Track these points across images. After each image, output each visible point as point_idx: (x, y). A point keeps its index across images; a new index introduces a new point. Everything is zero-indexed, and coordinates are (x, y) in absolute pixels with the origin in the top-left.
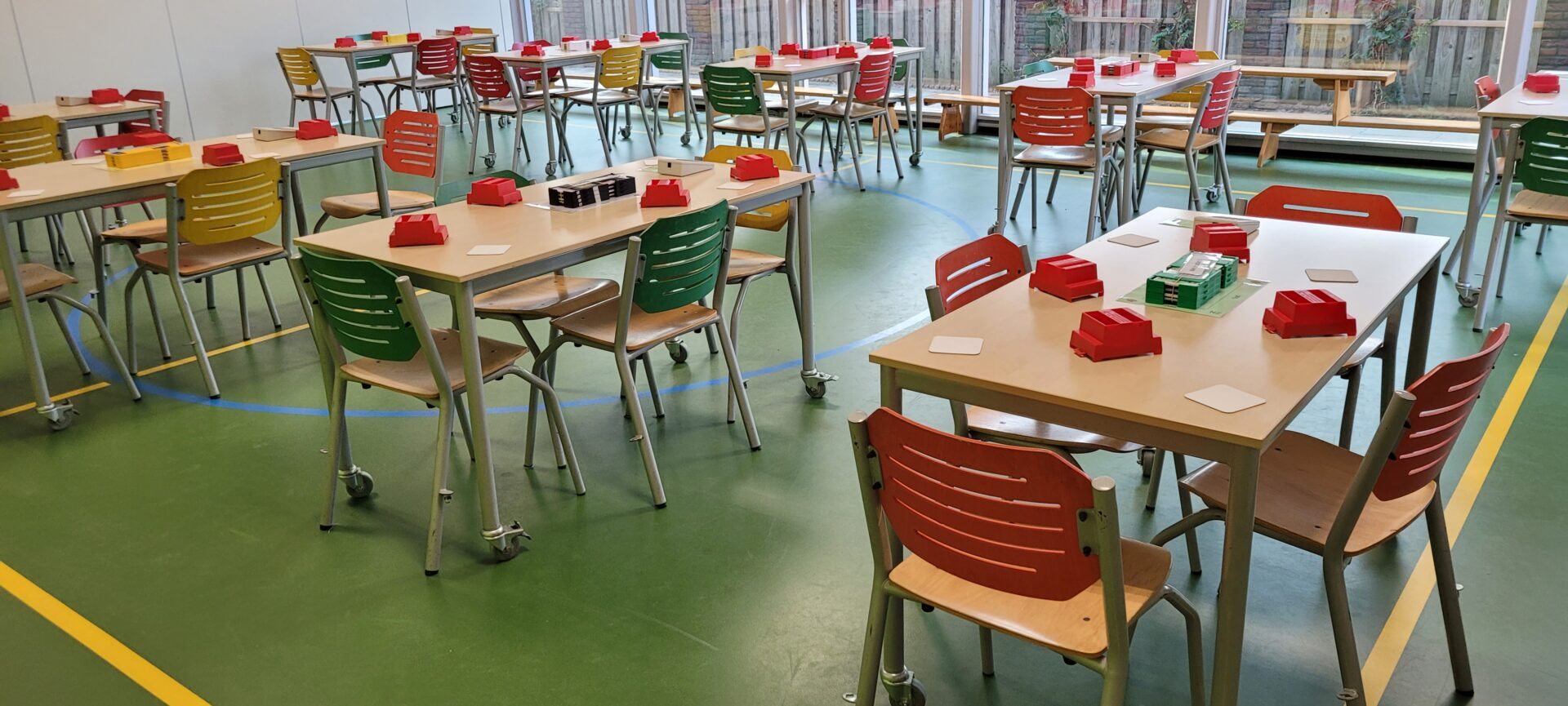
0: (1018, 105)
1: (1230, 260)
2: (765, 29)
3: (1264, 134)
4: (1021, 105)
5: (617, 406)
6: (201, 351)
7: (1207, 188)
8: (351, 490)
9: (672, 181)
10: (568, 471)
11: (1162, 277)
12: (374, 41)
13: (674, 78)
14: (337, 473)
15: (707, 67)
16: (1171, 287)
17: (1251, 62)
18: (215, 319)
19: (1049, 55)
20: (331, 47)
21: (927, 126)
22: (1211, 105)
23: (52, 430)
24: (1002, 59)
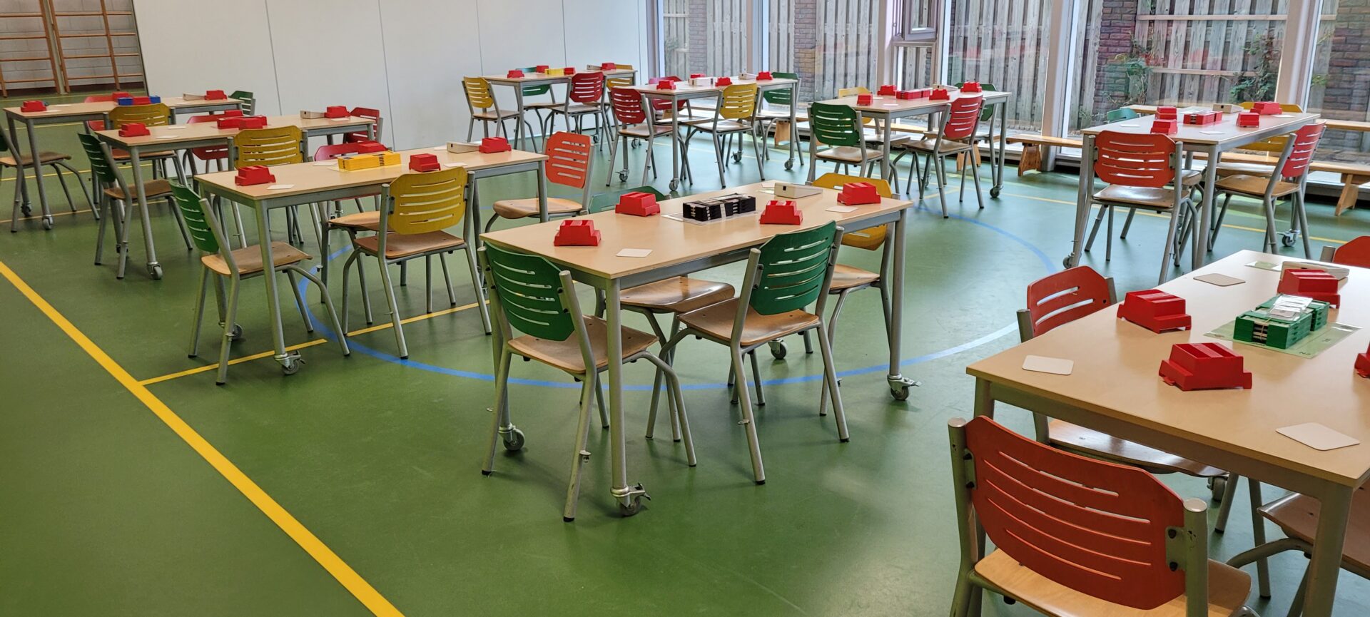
0: (1100, 148)
1: (1320, 305)
2: (863, 71)
3: (1343, 185)
4: (1103, 148)
5: (725, 392)
6: (396, 318)
7: (1283, 233)
8: (507, 443)
9: (788, 203)
10: (682, 444)
11: (1252, 317)
12: (538, 73)
13: (783, 112)
14: (498, 430)
15: (815, 105)
16: (1260, 326)
17: (1331, 115)
18: (405, 294)
19: (1128, 103)
20: (504, 77)
21: (1008, 162)
22: (1293, 155)
23: (285, 375)
24: (1081, 104)
